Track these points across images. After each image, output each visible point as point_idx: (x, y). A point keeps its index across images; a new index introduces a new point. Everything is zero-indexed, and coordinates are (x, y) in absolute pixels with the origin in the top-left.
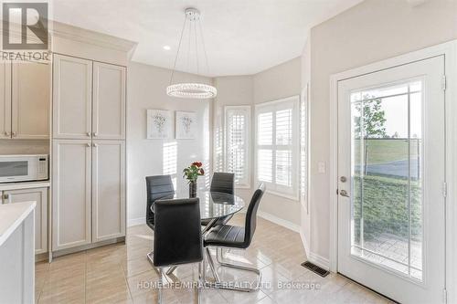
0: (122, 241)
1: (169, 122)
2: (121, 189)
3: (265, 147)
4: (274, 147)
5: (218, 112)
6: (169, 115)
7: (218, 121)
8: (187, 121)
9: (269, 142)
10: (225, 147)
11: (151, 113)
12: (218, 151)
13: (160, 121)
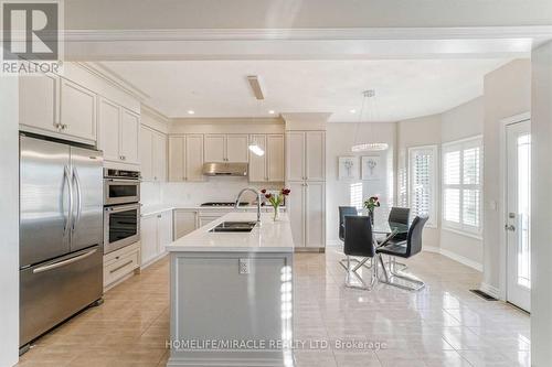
0: (322, 251)
1: (356, 166)
2: (322, 215)
3: (452, 187)
4: (462, 187)
5: (402, 153)
6: (356, 161)
7: (402, 162)
8: (372, 165)
9: (457, 182)
10: (409, 186)
11: (342, 160)
12: (402, 190)
13: (349, 166)
